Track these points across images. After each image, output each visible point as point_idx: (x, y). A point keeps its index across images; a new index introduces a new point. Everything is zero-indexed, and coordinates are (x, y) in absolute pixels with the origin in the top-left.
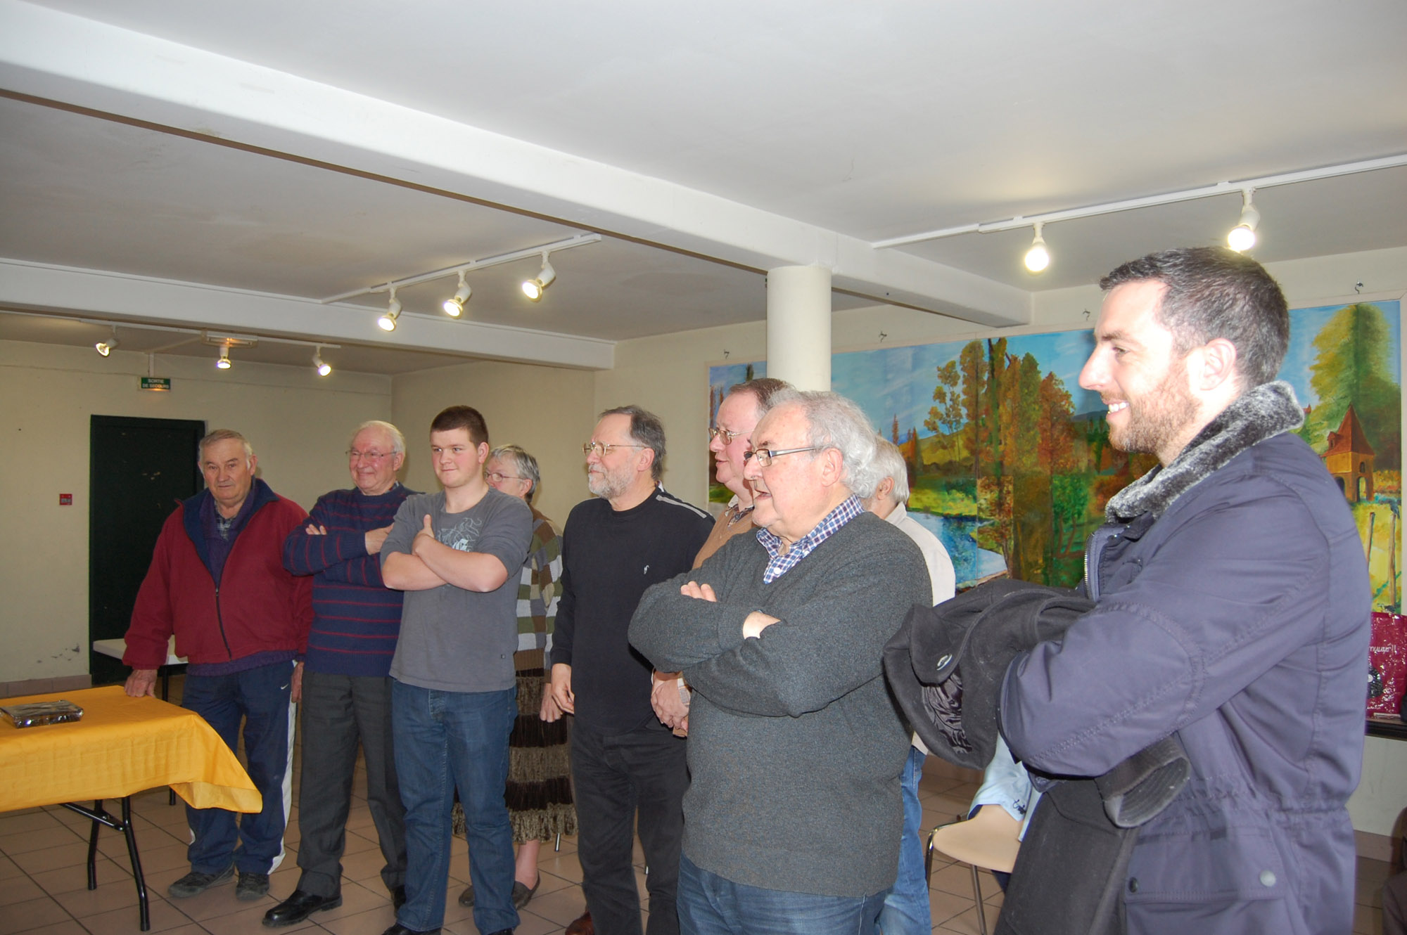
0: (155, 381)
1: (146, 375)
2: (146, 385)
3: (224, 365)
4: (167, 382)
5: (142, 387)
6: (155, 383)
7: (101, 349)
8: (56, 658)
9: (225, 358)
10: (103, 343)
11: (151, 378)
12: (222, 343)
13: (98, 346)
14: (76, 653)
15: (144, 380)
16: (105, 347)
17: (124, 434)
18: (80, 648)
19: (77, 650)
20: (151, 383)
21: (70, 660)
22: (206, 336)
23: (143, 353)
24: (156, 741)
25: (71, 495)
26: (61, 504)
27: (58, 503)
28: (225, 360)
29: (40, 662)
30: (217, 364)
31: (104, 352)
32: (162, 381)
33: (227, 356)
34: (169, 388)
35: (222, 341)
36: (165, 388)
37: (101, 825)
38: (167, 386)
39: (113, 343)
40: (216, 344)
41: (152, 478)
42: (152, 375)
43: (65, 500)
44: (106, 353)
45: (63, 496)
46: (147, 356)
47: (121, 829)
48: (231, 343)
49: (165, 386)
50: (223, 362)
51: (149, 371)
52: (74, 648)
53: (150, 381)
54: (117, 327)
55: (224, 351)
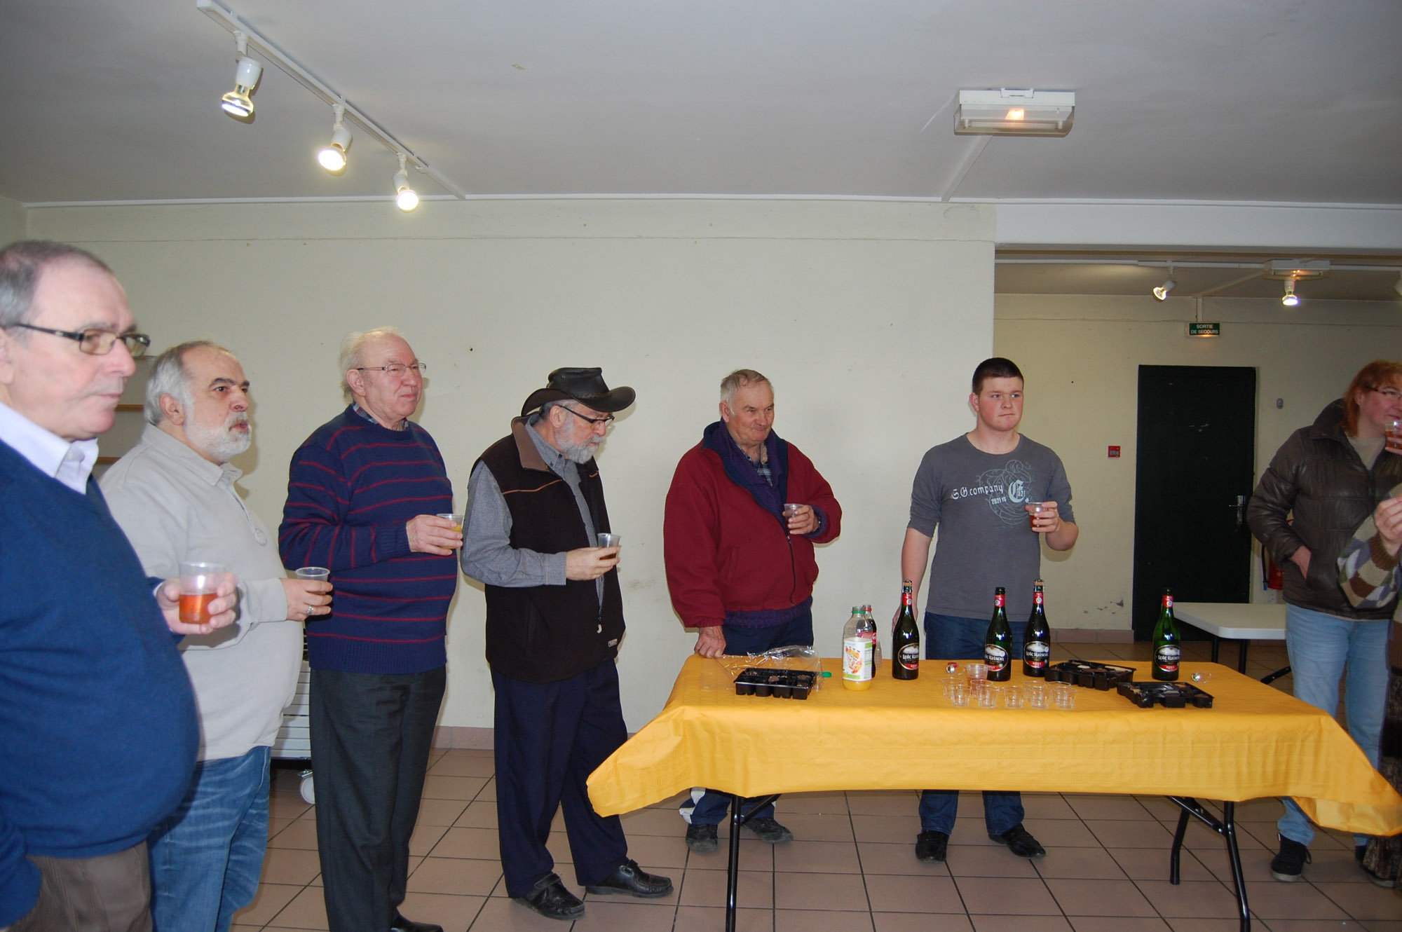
0: (1204, 326)
1: (1194, 321)
2: (1195, 332)
3: (1290, 301)
4: (1216, 326)
5: (1190, 334)
6: (1204, 329)
7: (1158, 293)
8: (1101, 609)
9: (1290, 293)
10: (1161, 287)
11: (1200, 324)
12: (1289, 276)
13: (1155, 290)
14: (1120, 607)
15: (1193, 326)
16: (1162, 291)
17: (1171, 384)
18: (1124, 603)
19: (1121, 604)
20: (1200, 329)
21: (1113, 613)
22: (1270, 269)
23: (1191, 297)
24: (1277, 742)
25: (1119, 447)
26: (1110, 456)
27: (1107, 455)
28: (1290, 296)
29: (1086, 612)
30: (1282, 302)
31: (1161, 296)
32: (1211, 326)
33: (1292, 291)
34: (1218, 334)
35: (1286, 273)
36: (1214, 334)
37: (1191, 815)
38: (1216, 331)
39: (1170, 285)
40: (1281, 278)
41: (1200, 430)
42: (1200, 320)
43: (1114, 452)
44: (1163, 297)
45: (1111, 448)
46: (1195, 300)
47: (1220, 830)
48: (1297, 276)
49: (1214, 331)
50: (1288, 298)
51: (1196, 317)
52: (1119, 602)
53: (1198, 327)
54: (1175, 268)
55: (1290, 285)
